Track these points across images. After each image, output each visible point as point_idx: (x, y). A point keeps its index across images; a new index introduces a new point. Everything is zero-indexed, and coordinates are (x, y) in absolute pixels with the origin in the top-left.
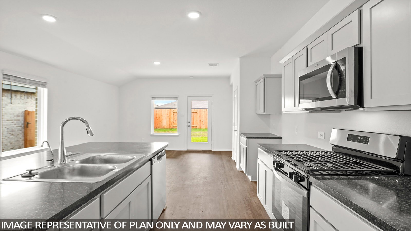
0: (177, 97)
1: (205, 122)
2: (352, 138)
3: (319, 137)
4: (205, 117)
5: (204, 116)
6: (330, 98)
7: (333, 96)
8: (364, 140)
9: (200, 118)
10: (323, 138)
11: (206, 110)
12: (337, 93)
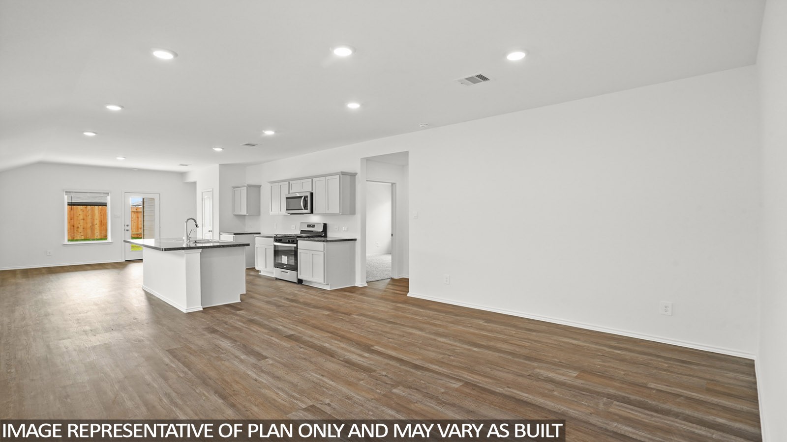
0: (108, 193)
1: (83, 228)
2: (309, 226)
3: (292, 228)
4: (84, 219)
5: (81, 217)
6: (302, 209)
7: (303, 208)
8: (313, 226)
9: (72, 220)
10: (294, 228)
11: (86, 208)
12: (305, 208)
